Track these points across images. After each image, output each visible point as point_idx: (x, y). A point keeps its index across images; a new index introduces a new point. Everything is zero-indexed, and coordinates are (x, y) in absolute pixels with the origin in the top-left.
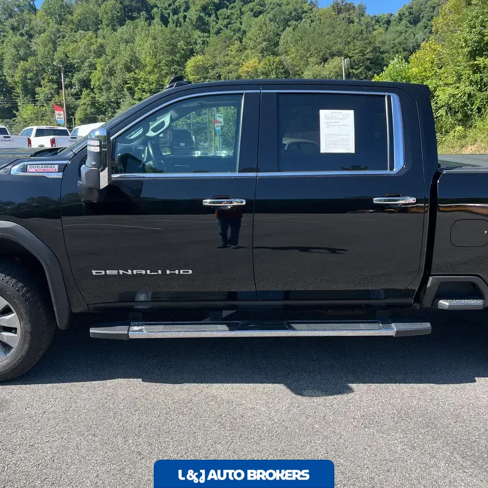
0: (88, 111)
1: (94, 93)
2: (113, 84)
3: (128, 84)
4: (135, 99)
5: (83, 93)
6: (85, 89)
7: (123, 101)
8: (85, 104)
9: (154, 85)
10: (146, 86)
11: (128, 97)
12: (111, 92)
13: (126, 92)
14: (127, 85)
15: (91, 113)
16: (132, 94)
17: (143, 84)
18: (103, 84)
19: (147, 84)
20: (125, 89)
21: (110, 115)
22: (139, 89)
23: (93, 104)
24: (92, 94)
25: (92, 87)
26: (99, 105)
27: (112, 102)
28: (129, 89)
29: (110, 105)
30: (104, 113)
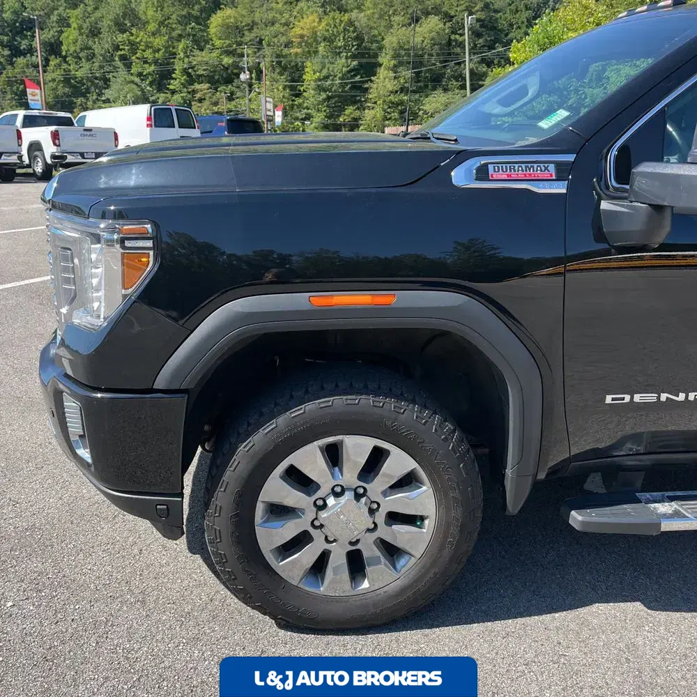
0: (60, 92)
1: (66, 62)
2: (98, 50)
3: (121, 50)
4: (132, 74)
5: (51, 63)
6: (53, 57)
7: (113, 77)
8: (54, 80)
9: (161, 52)
10: (148, 54)
11: (122, 72)
12: (93, 62)
13: (118, 63)
14: (120, 53)
15: (64, 93)
16: (128, 66)
17: (144, 51)
18: (82, 50)
19: (151, 50)
20: (117, 59)
21: (95, 97)
22: (137, 58)
23: (67, 81)
24: (65, 66)
25: (64, 53)
26: (76, 82)
27: (96, 78)
28: (123, 58)
29: (92, 82)
30: (84, 95)
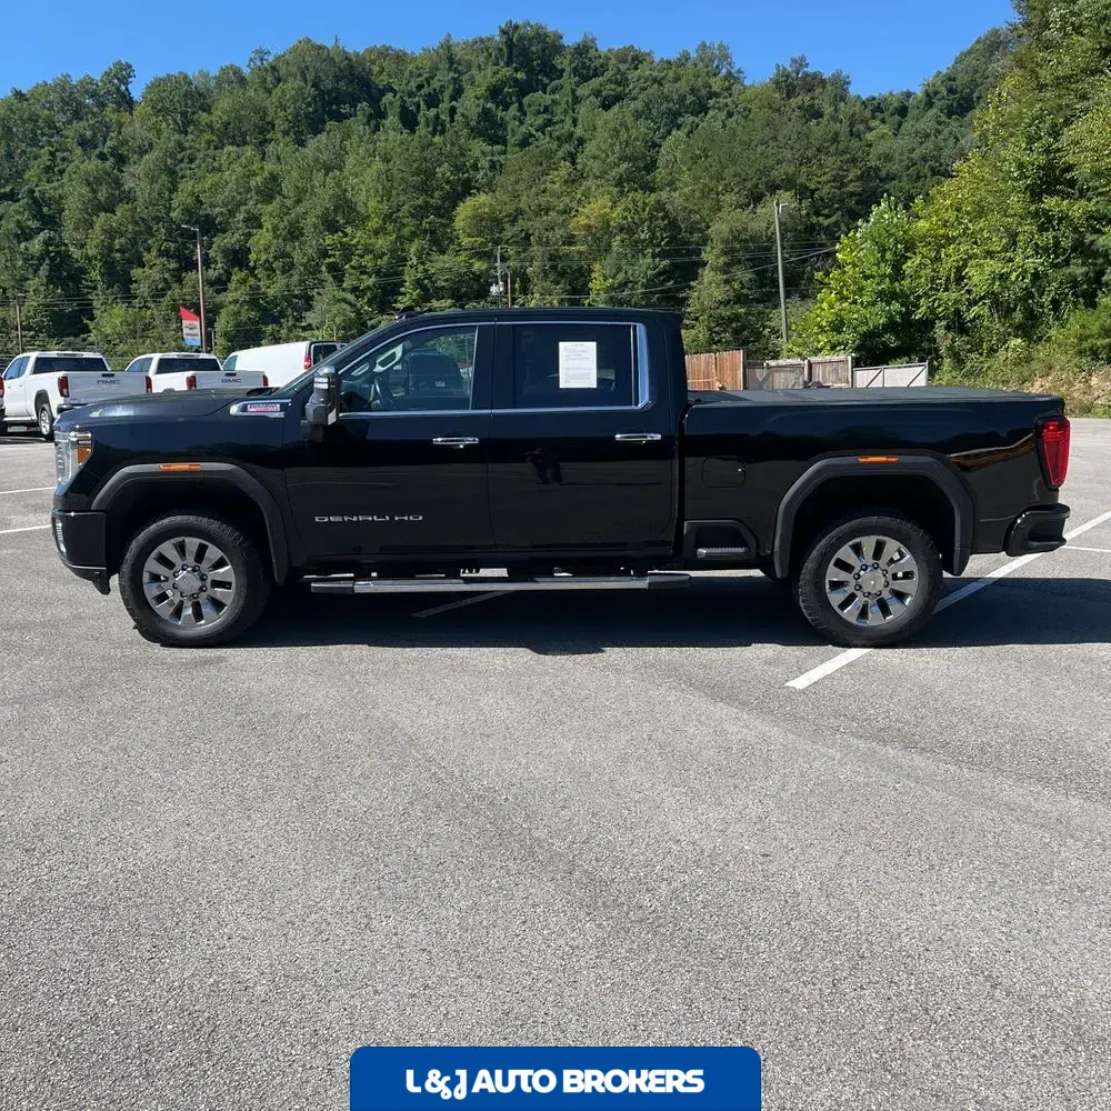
0: (243, 318)
1: (254, 276)
2: (297, 256)
3: (330, 257)
4: (344, 290)
5: (233, 277)
6: (236, 269)
7: (318, 293)
8: (236, 301)
9: (385, 258)
10: (367, 261)
11: (330, 288)
12: (292, 275)
13: (326, 275)
14: (328, 260)
15: (250, 319)
16: (339, 280)
17: (362, 257)
18: (276, 258)
19: (371, 256)
20: (324, 269)
21: (290, 324)
22: (353, 268)
23: (253, 302)
24: (252, 281)
25: (252, 264)
26: (266, 302)
27: (296, 297)
28: (333, 268)
29: (289, 302)
30: (276, 321)
